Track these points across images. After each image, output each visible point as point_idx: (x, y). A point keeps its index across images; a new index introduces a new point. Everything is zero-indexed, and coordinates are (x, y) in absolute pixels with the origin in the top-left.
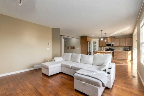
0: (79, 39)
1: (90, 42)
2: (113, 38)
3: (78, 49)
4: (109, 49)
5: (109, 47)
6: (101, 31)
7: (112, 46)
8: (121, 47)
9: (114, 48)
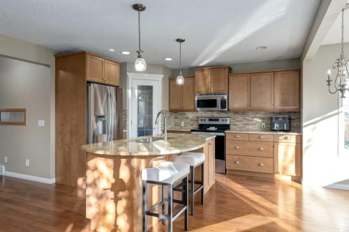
0: (48, 66)
1: (117, 88)
2: (224, 71)
3: (41, 123)
4: (207, 122)
5: (209, 114)
6: (137, 7)
7: (220, 109)
8: (257, 115)
9: (228, 119)
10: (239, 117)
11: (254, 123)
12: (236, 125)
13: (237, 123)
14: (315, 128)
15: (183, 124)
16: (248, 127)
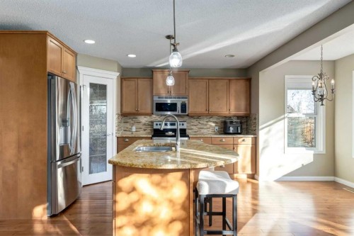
7: (180, 113)
8: (211, 120)
9: (185, 123)
10: (195, 122)
11: (208, 126)
12: (191, 129)
13: (192, 127)
14: (269, 131)
15: (134, 129)
16: (203, 131)
